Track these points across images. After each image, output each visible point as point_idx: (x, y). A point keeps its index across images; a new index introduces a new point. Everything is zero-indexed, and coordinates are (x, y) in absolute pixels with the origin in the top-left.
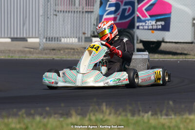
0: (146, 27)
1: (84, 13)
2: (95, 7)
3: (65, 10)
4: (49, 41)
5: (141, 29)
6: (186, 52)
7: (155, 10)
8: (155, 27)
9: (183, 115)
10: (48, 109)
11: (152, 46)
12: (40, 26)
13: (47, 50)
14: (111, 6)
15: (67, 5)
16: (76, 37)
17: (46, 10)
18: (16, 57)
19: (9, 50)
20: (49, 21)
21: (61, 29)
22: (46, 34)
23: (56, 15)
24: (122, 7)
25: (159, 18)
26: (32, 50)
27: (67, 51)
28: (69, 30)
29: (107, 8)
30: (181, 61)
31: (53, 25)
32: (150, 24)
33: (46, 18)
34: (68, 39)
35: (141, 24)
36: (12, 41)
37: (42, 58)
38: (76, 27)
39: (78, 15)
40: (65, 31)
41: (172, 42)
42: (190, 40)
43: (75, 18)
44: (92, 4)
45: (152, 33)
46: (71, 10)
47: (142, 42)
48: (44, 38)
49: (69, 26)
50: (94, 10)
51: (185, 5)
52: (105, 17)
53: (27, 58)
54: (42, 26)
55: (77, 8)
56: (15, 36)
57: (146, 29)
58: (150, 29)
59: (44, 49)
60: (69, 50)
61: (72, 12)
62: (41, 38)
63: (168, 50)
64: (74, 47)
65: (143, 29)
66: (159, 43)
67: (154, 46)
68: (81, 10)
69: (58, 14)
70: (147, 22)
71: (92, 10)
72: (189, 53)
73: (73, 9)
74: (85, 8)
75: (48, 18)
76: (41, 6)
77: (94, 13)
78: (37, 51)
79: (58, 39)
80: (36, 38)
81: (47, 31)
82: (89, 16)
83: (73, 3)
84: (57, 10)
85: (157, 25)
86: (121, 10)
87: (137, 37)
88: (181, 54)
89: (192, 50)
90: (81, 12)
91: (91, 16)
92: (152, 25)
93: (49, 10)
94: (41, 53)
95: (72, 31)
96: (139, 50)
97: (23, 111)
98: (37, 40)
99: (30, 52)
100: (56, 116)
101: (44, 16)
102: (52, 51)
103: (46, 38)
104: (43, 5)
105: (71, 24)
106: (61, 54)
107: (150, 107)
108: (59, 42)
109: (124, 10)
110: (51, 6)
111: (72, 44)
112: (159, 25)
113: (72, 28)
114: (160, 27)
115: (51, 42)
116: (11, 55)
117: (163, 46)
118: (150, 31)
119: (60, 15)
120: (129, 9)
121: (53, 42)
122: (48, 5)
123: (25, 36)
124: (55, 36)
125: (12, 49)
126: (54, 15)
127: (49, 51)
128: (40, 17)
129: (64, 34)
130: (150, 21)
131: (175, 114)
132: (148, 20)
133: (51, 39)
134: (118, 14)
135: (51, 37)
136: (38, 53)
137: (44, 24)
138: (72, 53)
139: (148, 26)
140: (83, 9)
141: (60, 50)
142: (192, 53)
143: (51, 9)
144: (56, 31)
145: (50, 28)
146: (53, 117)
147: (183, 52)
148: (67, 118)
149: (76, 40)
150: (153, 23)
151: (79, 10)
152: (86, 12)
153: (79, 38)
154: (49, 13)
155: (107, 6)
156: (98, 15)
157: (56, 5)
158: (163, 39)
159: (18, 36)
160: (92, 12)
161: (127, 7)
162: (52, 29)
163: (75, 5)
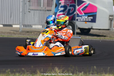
0: (82, 20)
1: (46, 11)
2: (52, 8)
3: (35, 9)
4: (25, 27)
5: (79, 21)
6: (105, 35)
7: (87, 10)
8: (87, 20)
9: (102, 74)
10: (23, 69)
11: (85, 31)
12: (20, 18)
13: (24, 32)
14: (61, 7)
15: (36, 6)
16: (41, 25)
17: (24, 9)
18: (6, 36)
19: (2, 32)
20: (25, 15)
21: (32, 20)
22: (23, 23)
23: (30, 12)
24: (68, 8)
25: (90, 14)
26: (15, 32)
27: (35, 33)
28: (37, 21)
29: (59, 8)
30: (102, 40)
31: (28, 18)
32: (84, 18)
33: (24, 13)
34: (36, 26)
35: (79, 18)
36: (4, 26)
37: (21, 37)
38: (41, 19)
39: (42, 12)
40: (35, 21)
41: (97, 29)
42: (107, 28)
43: (41, 14)
44: (51, 6)
45: (86, 23)
46: (38, 9)
47: (79, 28)
48: (22, 25)
49: (37, 19)
50: (52, 10)
51: (105, 8)
52: (58, 13)
53: (12, 37)
54: (21, 18)
55: (42, 8)
56: (6, 24)
57: (82, 21)
58: (84, 21)
59: (22, 32)
60: (37, 33)
61: (39, 10)
62: (21, 25)
63: (94, 34)
64: (40, 31)
65: (80, 21)
66: (89, 30)
67: (86, 31)
68: (44, 9)
69: (31, 11)
70: (83, 17)
71: (50, 9)
72: (107, 36)
73: (39, 8)
74: (46, 8)
75: (25, 13)
76: (21, 6)
77: (52, 11)
78: (18, 33)
79: (30, 26)
80: (17, 25)
81: (24, 21)
82: (49, 13)
83: (40, 5)
84: (30, 9)
85: (88, 19)
86: (67, 10)
87: (77, 26)
88: (102, 36)
89: (108, 34)
90: (44, 11)
91: (50, 13)
92: (86, 19)
93: (25, 9)
94: (20, 34)
95: (39, 22)
96: (78, 33)
97: (9, 70)
98: (18, 26)
99: (14, 33)
100: (28, 73)
101: (23, 12)
102: (27, 33)
103: (24, 25)
104: (22, 6)
105: (38, 17)
106: (32, 34)
107: (83, 69)
108: (31, 28)
109: (69, 10)
110: (26, 7)
111: (39, 29)
112: (90, 19)
113: (39, 20)
114: (90, 20)
115: (26, 28)
116: (3, 35)
117: (92, 31)
118: (84, 22)
119: (32, 12)
120: (72, 9)
121: (28, 28)
122: (25, 6)
123: (11, 24)
124: (29, 24)
125: (4, 31)
126: (28, 12)
127: (25, 33)
128: (20, 13)
129: (34, 23)
130: (84, 17)
131: (97, 73)
132: (83, 16)
133: (26, 26)
134: (66, 12)
135: (26, 25)
136: (19, 34)
137: (23, 17)
138: (38, 34)
139: (83, 19)
140: (45, 8)
141: (31, 32)
142: (108, 35)
143: (26, 9)
144: (29, 22)
145: (26, 19)
146: (26, 74)
147: (103, 35)
148: (34, 74)
149: (41, 26)
150: (86, 17)
151: (43, 9)
152: (47, 10)
153: (43, 25)
154: (25, 11)
155: (60, 7)
156: (54, 12)
157: (29, 6)
158: (92, 27)
159: (7, 24)
160: (51, 10)
161: (71, 8)
162: (27, 20)
163: (40, 6)
